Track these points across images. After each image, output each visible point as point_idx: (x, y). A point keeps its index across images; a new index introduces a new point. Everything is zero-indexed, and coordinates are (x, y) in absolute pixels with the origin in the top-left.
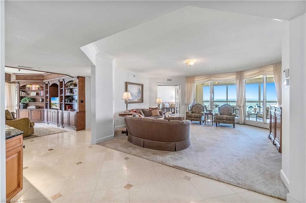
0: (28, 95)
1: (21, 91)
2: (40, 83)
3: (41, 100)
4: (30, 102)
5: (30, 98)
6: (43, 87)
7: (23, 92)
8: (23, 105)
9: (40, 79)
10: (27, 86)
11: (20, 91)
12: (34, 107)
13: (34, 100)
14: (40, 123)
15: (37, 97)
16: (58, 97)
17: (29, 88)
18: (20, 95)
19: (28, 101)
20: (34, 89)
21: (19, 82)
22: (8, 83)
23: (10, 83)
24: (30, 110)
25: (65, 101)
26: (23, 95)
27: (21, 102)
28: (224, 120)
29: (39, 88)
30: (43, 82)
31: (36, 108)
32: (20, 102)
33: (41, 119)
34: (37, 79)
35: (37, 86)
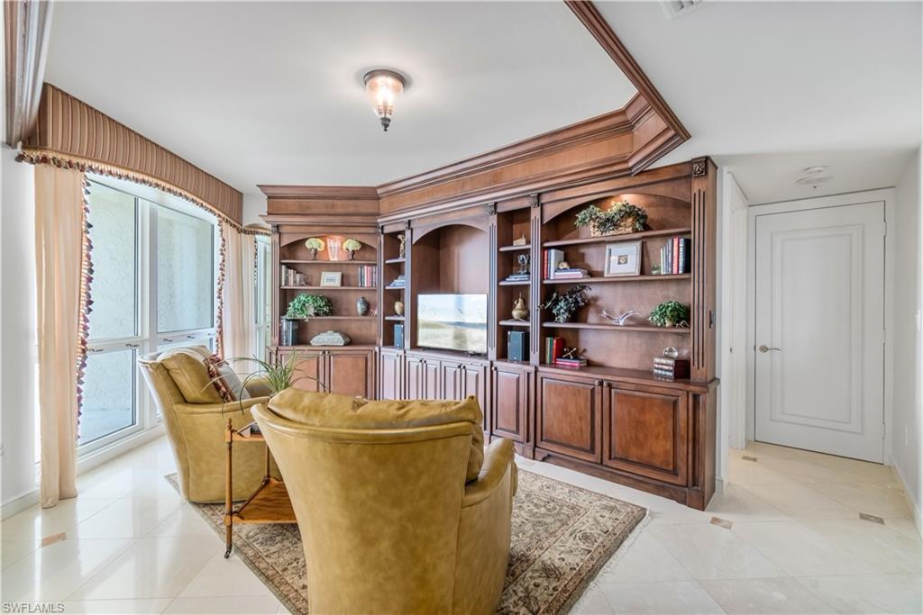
0: (309, 284)
1: (284, 267)
2: (363, 230)
3: (360, 307)
4: (318, 314)
5: (320, 298)
6: (372, 249)
7: (291, 272)
8: (293, 331)
9: (363, 210)
10: (307, 244)
11: (280, 265)
12: (337, 339)
13: (331, 306)
15: (346, 294)
17: (316, 252)
18: (280, 283)
19: (311, 311)
20: (334, 258)
21: (278, 227)
23: (241, 231)
24: (324, 352)
26: (291, 286)
27: (285, 314)
29: (354, 252)
30: (375, 226)
31: (345, 345)
32: (282, 313)
34: (351, 210)
35: (351, 244)
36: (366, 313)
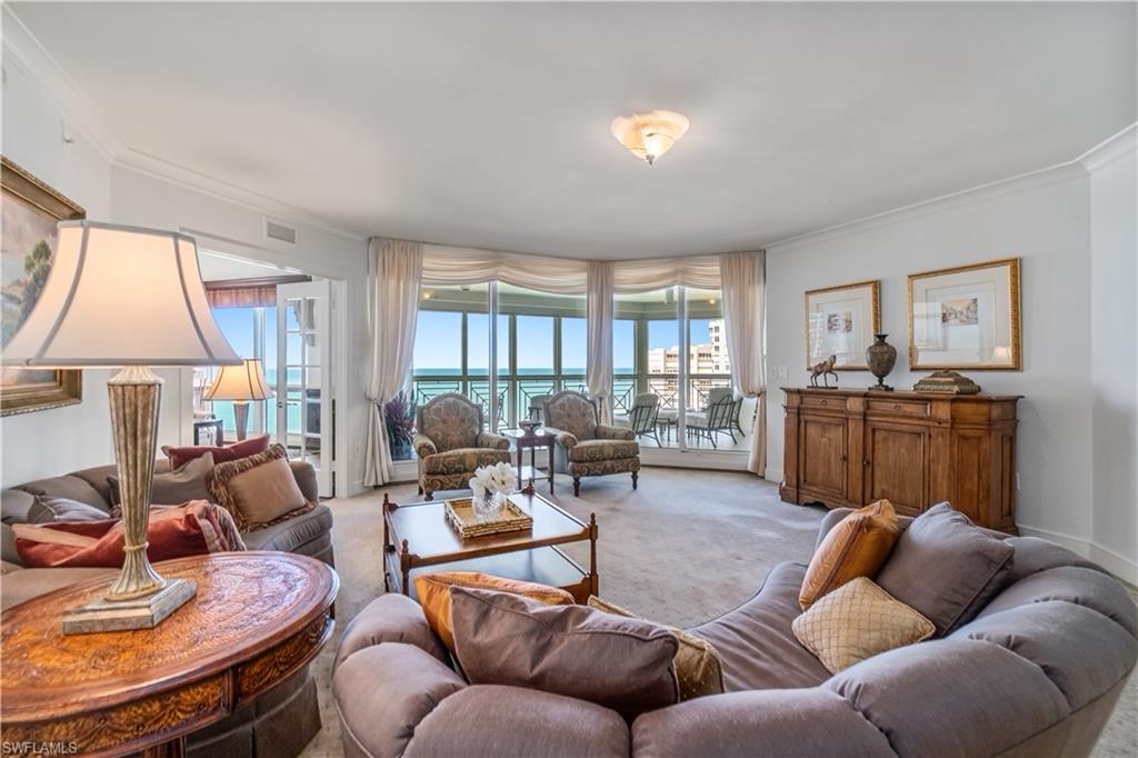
28: (604, 459)
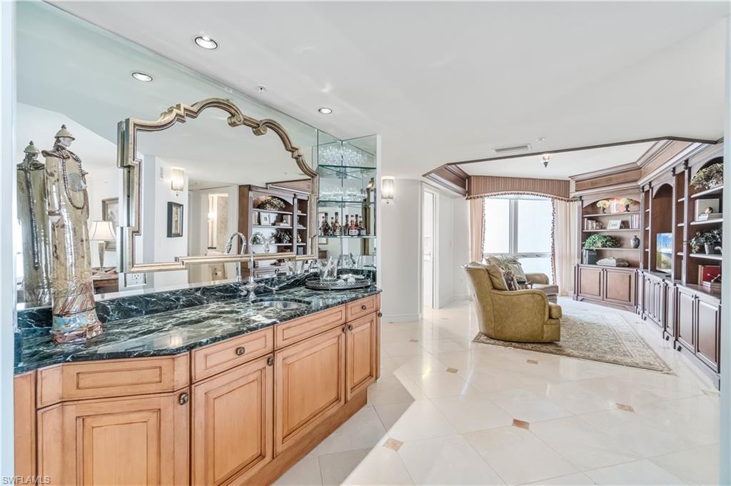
0: (602, 228)
1: (586, 219)
2: (631, 191)
3: (632, 243)
4: (603, 246)
5: (605, 237)
6: (637, 203)
7: (590, 222)
8: (589, 256)
9: (630, 179)
10: (598, 205)
11: (583, 218)
12: (613, 262)
13: (616, 242)
14: (628, 310)
15: (624, 234)
16: (670, 232)
17: (604, 209)
18: (583, 229)
19: (599, 244)
20: (614, 211)
21: (581, 197)
22: (563, 202)
23: (568, 201)
24: (603, 270)
25: (690, 249)
26: (590, 228)
29: (628, 206)
30: (639, 187)
31: (617, 266)
32: (583, 245)
33: (630, 300)
34: (623, 180)
35: (623, 201)
36: (637, 246)
